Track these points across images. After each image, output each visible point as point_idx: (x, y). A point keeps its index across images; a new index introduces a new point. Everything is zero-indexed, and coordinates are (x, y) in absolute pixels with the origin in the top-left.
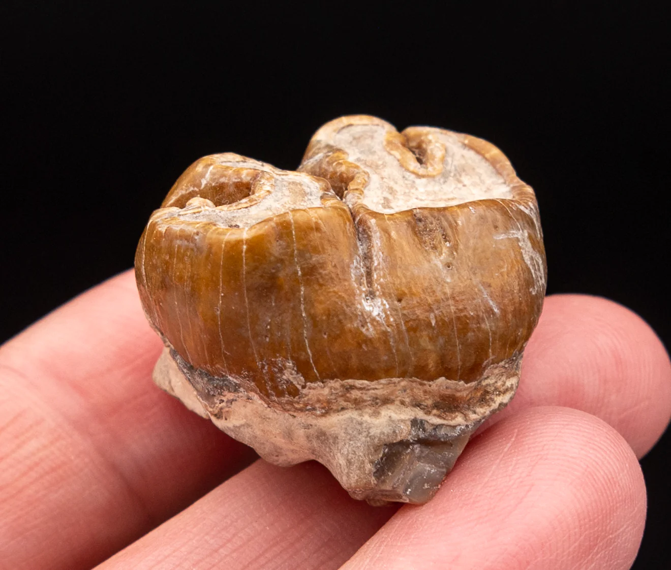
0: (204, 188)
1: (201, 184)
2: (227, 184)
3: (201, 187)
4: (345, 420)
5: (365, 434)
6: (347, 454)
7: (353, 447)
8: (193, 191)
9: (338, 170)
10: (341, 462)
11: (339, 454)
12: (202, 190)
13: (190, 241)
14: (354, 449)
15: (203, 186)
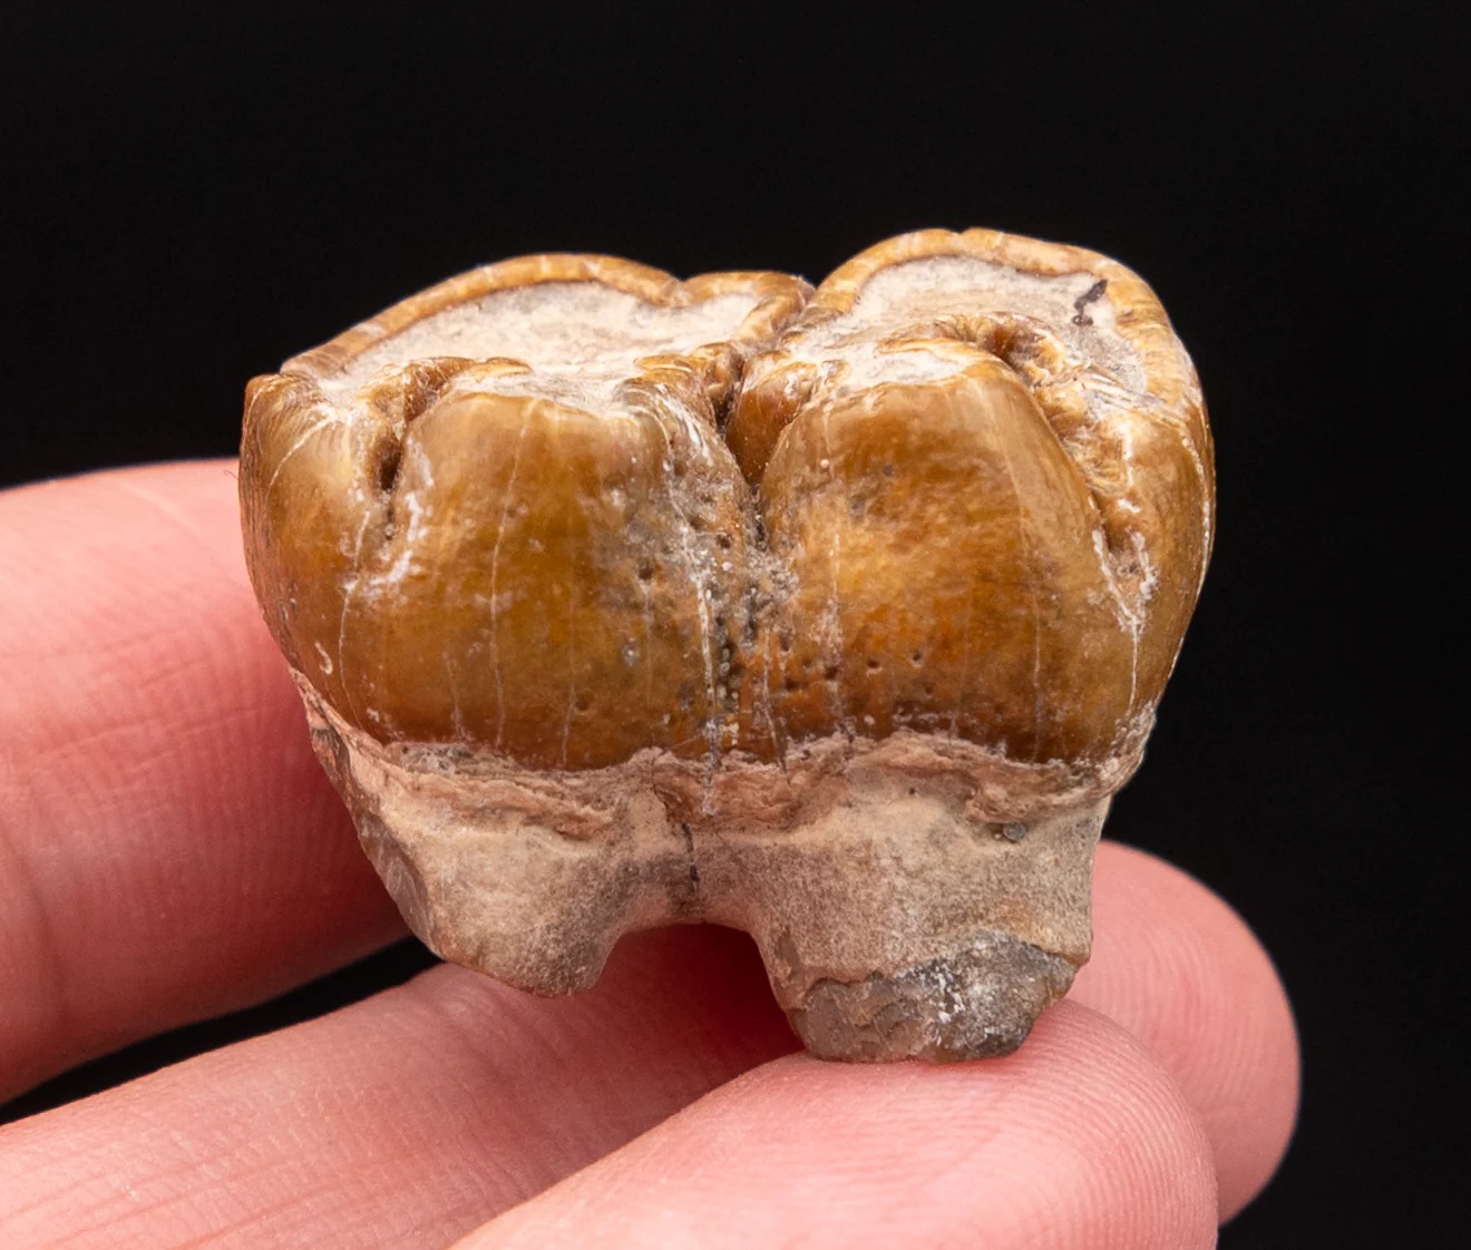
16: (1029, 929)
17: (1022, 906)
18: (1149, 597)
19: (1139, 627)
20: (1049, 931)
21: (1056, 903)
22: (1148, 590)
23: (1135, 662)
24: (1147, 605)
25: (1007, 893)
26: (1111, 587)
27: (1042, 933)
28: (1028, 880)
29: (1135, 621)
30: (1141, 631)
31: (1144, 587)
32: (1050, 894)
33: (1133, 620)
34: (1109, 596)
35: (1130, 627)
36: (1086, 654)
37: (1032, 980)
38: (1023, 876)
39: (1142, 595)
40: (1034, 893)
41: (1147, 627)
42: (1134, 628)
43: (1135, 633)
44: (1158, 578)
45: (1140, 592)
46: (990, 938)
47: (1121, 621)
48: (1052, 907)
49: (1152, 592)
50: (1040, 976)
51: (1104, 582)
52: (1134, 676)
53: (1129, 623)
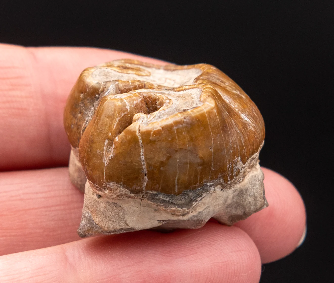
0: (130, 110)
1: (127, 109)
2: (138, 103)
3: (128, 111)
4: (250, 178)
5: (258, 180)
6: (254, 194)
7: (256, 189)
8: (124, 115)
9: (136, 85)
10: (250, 200)
11: (249, 197)
12: (130, 112)
13: (183, 124)
14: (256, 190)
15: (129, 110)
16: (94, 216)
17: (95, 211)
18: (110, 158)
19: (106, 163)
20: (97, 219)
21: (102, 215)
22: (111, 157)
23: (105, 170)
24: (110, 160)
25: (93, 207)
26: (104, 152)
27: (96, 218)
28: (98, 207)
29: (106, 162)
30: (107, 164)
31: (110, 156)
32: (101, 212)
33: (106, 161)
34: (103, 154)
35: (105, 162)
36: (94, 162)
37: (89, 226)
38: (97, 205)
39: (109, 157)
40: (98, 210)
41: (108, 164)
42: (105, 163)
43: (105, 164)
44: (114, 156)
45: (109, 156)
46: (89, 214)
47: (103, 160)
48: (101, 215)
49: (112, 158)
50: (90, 226)
51: (103, 150)
52: (104, 173)
53: (105, 161)
